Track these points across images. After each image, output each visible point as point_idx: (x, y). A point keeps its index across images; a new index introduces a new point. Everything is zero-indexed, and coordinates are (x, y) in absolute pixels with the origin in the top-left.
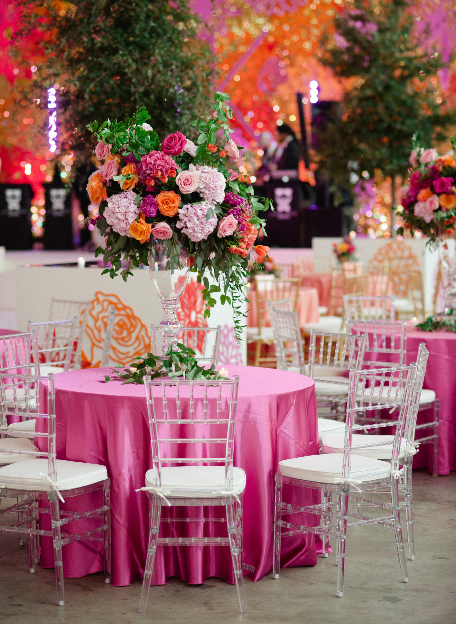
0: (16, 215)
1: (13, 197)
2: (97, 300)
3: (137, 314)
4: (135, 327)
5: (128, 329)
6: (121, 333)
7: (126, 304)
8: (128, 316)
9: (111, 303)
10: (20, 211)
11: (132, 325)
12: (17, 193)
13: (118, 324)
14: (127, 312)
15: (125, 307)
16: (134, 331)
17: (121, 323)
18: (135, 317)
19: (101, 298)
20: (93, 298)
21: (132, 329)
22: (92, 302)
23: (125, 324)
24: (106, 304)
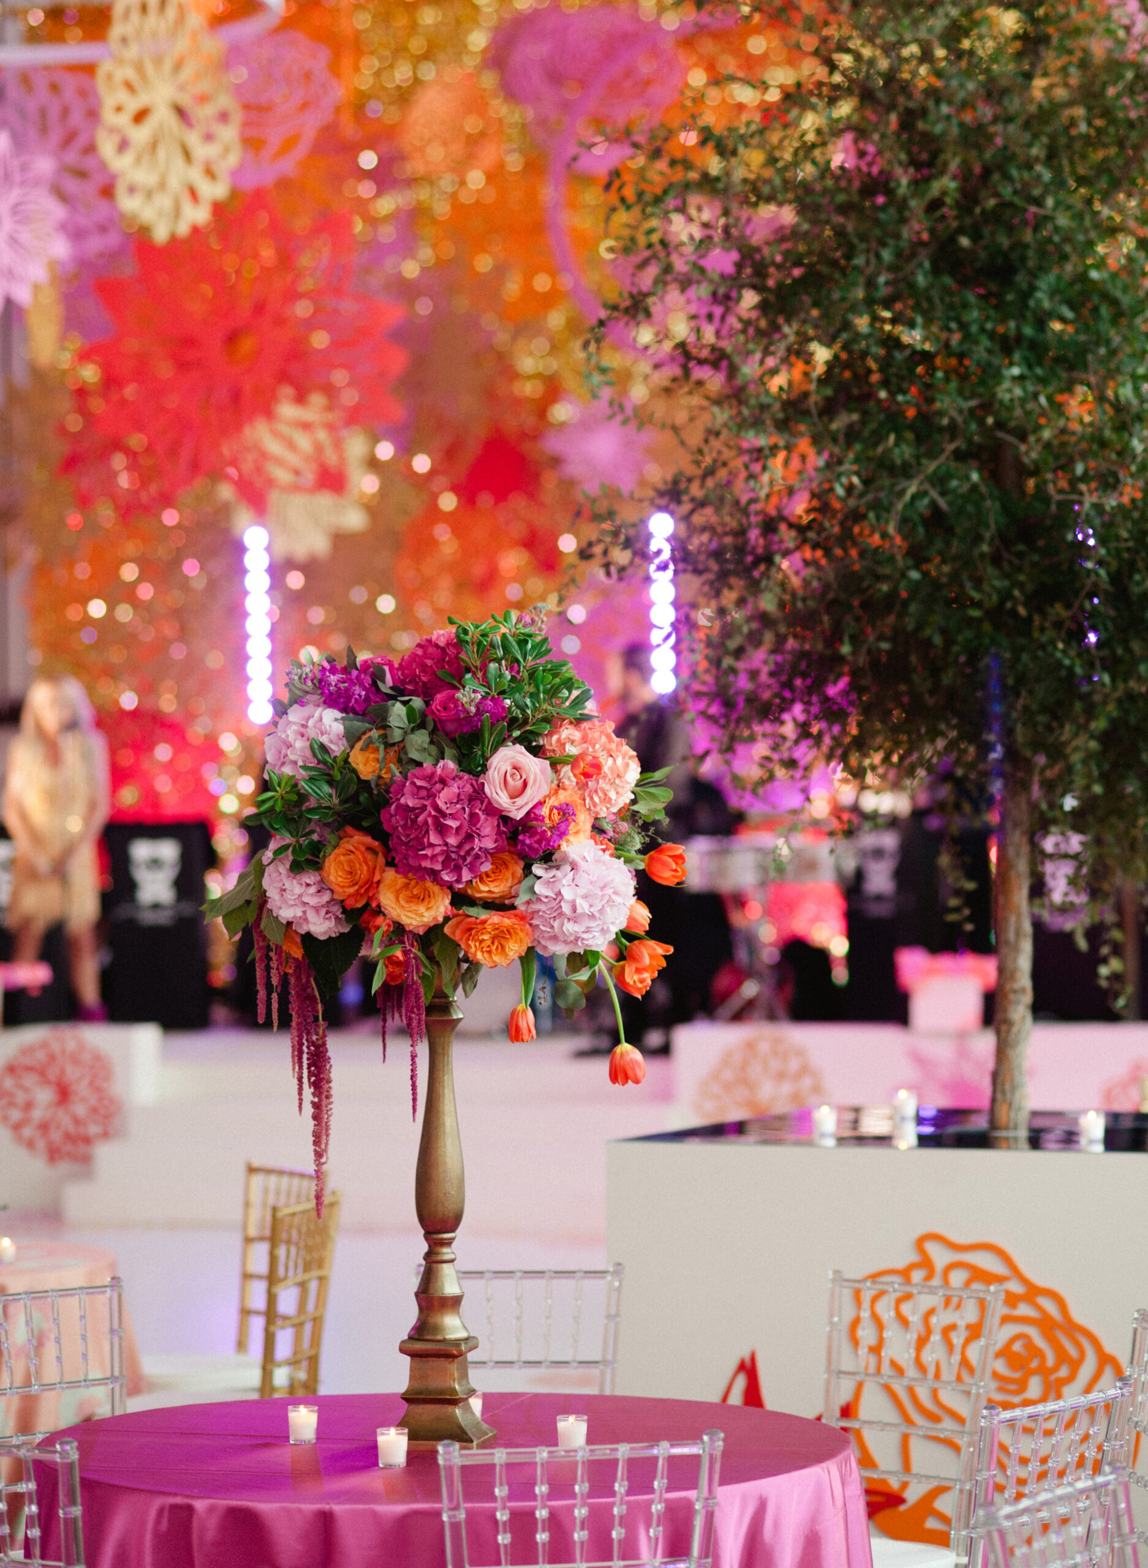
0: (162, 918)
1: (155, 863)
2: (926, 1263)
3: (1078, 1315)
4: (1075, 1366)
5: (1044, 1371)
6: (1022, 1386)
7: (1039, 1280)
8: (1045, 1324)
9: (979, 1275)
10: (172, 907)
11: (1062, 1357)
12: (168, 850)
13: (1005, 1353)
14: (1039, 1308)
15: (1033, 1292)
16: (1071, 1378)
17: (1017, 1347)
18: (1072, 1329)
19: (940, 1257)
20: (906, 1256)
21: (1063, 1372)
22: (905, 1273)
23: (1033, 1350)
24: (958, 1278)
